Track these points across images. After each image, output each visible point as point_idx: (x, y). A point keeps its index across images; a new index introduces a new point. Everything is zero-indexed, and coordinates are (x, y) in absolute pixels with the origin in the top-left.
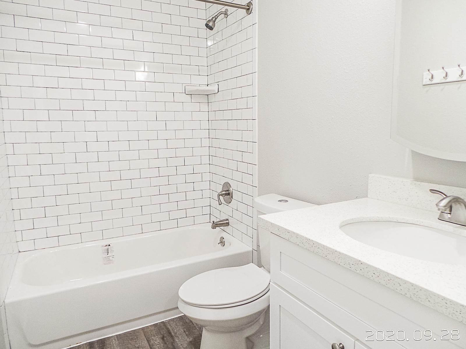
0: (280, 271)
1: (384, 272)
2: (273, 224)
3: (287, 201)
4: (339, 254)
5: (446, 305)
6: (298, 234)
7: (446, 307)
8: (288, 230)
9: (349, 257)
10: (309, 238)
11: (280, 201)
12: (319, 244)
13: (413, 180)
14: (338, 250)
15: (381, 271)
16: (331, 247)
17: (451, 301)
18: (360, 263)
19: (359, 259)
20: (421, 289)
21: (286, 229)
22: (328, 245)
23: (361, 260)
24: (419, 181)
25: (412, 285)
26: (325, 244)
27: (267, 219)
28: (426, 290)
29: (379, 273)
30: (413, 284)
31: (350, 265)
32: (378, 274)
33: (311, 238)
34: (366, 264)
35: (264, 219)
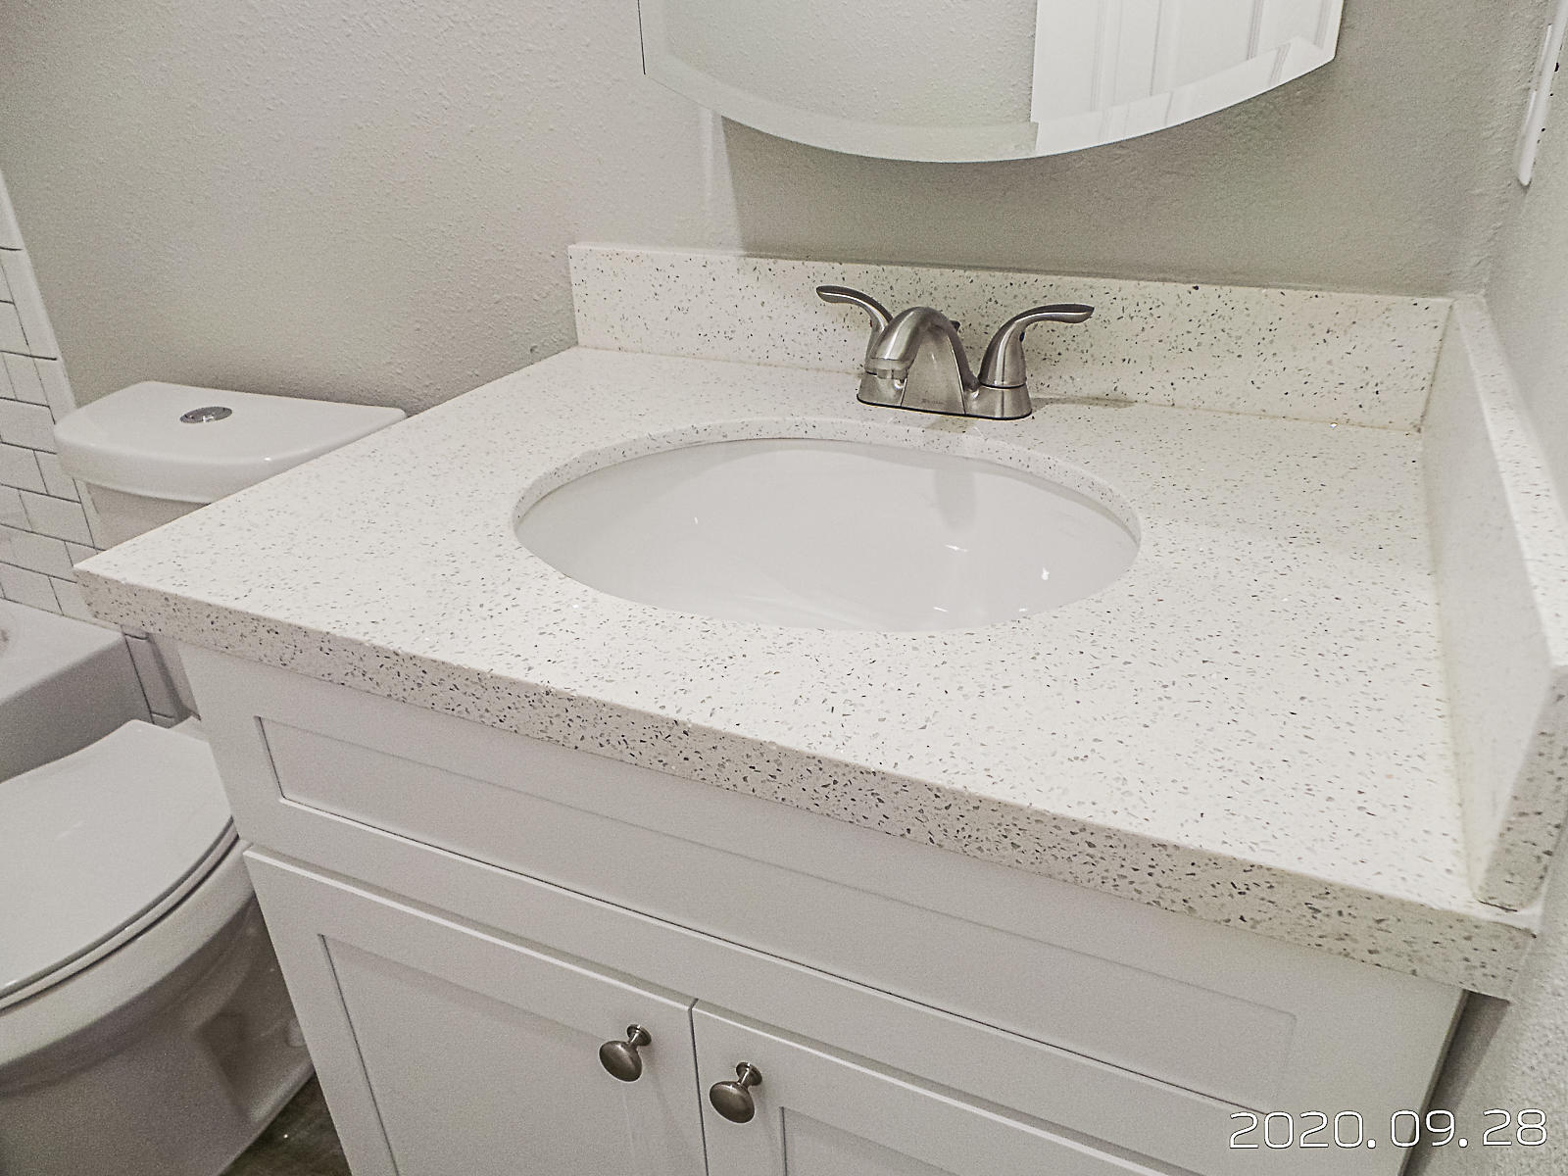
0: (282, 801)
1: (798, 755)
2: (176, 597)
3: (225, 412)
4: (568, 704)
5: (1091, 851)
6: (326, 637)
7: (1088, 859)
8: (270, 620)
9: (620, 712)
10: (394, 647)
11: (194, 417)
12: (454, 670)
13: (742, 252)
14: (558, 684)
15: (784, 752)
16: (518, 673)
17: (1110, 834)
18: (678, 731)
19: (671, 713)
20: (979, 804)
21: (256, 619)
22: (500, 670)
23: (680, 718)
24: (766, 257)
25: (937, 792)
26: (483, 666)
27: (132, 578)
28: (999, 806)
29: (776, 761)
30: (938, 789)
31: (631, 744)
32: (772, 768)
33: (407, 647)
34: (706, 732)
35: (116, 577)
